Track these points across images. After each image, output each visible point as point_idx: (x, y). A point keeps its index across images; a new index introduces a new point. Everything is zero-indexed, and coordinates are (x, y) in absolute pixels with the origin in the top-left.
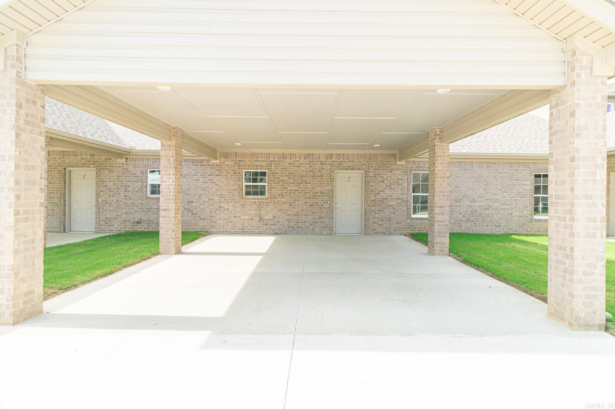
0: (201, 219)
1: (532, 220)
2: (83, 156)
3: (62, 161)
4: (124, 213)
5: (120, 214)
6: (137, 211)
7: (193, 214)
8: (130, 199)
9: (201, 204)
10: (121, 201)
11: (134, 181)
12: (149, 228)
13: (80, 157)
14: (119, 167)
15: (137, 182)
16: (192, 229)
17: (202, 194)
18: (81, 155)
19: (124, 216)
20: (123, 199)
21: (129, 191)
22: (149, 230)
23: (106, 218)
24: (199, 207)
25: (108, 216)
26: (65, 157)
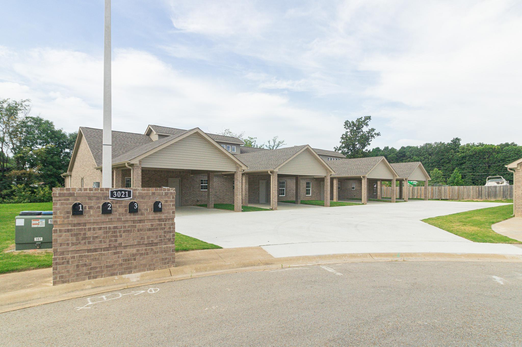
0: (220, 199)
1: (306, 196)
2: (176, 173)
3: (167, 175)
4: (193, 197)
5: (191, 198)
6: (197, 196)
7: (217, 197)
8: (195, 191)
9: (220, 193)
10: (191, 192)
11: (196, 184)
12: (202, 203)
13: (175, 174)
14: (191, 178)
15: (197, 184)
16: (217, 203)
17: (220, 189)
18: (175, 173)
19: (192, 198)
20: (192, 191)
21: (194, 188)
22: (202, 204)
23: (185, 200)
24: (219, 194)
25: (186, 199)
26: (169, 173)
